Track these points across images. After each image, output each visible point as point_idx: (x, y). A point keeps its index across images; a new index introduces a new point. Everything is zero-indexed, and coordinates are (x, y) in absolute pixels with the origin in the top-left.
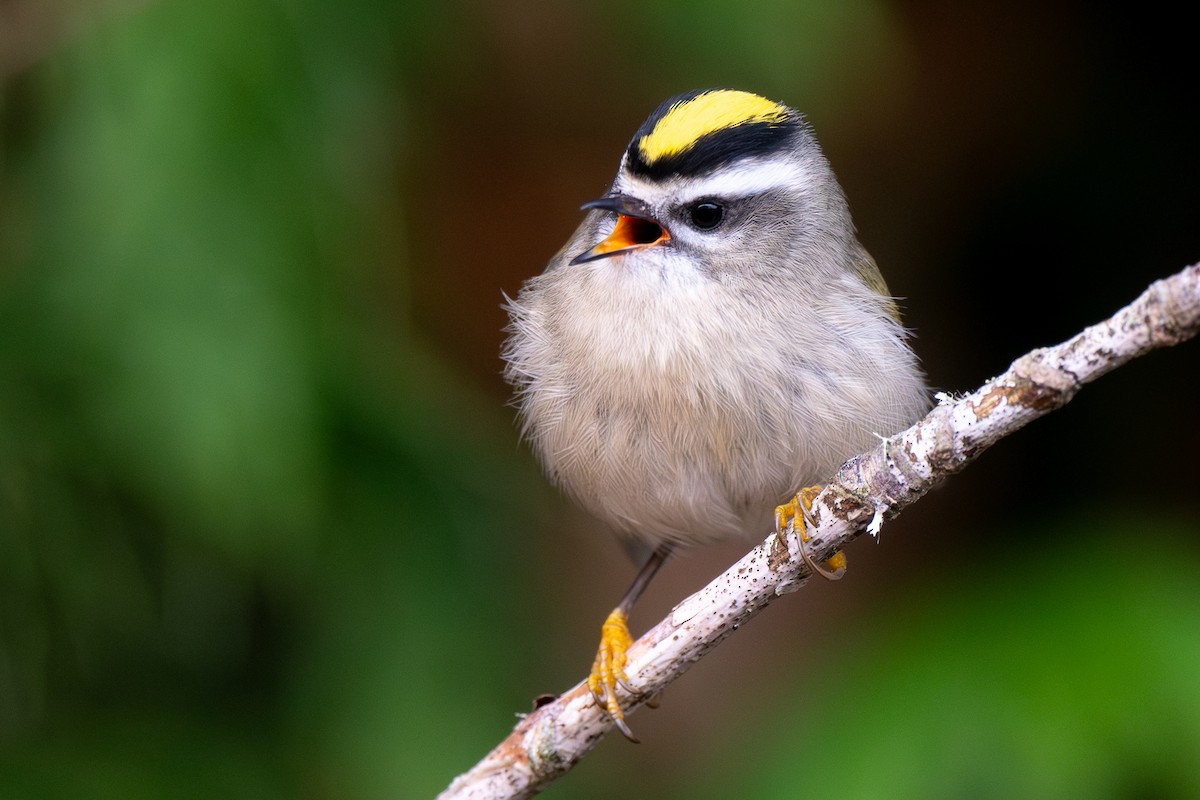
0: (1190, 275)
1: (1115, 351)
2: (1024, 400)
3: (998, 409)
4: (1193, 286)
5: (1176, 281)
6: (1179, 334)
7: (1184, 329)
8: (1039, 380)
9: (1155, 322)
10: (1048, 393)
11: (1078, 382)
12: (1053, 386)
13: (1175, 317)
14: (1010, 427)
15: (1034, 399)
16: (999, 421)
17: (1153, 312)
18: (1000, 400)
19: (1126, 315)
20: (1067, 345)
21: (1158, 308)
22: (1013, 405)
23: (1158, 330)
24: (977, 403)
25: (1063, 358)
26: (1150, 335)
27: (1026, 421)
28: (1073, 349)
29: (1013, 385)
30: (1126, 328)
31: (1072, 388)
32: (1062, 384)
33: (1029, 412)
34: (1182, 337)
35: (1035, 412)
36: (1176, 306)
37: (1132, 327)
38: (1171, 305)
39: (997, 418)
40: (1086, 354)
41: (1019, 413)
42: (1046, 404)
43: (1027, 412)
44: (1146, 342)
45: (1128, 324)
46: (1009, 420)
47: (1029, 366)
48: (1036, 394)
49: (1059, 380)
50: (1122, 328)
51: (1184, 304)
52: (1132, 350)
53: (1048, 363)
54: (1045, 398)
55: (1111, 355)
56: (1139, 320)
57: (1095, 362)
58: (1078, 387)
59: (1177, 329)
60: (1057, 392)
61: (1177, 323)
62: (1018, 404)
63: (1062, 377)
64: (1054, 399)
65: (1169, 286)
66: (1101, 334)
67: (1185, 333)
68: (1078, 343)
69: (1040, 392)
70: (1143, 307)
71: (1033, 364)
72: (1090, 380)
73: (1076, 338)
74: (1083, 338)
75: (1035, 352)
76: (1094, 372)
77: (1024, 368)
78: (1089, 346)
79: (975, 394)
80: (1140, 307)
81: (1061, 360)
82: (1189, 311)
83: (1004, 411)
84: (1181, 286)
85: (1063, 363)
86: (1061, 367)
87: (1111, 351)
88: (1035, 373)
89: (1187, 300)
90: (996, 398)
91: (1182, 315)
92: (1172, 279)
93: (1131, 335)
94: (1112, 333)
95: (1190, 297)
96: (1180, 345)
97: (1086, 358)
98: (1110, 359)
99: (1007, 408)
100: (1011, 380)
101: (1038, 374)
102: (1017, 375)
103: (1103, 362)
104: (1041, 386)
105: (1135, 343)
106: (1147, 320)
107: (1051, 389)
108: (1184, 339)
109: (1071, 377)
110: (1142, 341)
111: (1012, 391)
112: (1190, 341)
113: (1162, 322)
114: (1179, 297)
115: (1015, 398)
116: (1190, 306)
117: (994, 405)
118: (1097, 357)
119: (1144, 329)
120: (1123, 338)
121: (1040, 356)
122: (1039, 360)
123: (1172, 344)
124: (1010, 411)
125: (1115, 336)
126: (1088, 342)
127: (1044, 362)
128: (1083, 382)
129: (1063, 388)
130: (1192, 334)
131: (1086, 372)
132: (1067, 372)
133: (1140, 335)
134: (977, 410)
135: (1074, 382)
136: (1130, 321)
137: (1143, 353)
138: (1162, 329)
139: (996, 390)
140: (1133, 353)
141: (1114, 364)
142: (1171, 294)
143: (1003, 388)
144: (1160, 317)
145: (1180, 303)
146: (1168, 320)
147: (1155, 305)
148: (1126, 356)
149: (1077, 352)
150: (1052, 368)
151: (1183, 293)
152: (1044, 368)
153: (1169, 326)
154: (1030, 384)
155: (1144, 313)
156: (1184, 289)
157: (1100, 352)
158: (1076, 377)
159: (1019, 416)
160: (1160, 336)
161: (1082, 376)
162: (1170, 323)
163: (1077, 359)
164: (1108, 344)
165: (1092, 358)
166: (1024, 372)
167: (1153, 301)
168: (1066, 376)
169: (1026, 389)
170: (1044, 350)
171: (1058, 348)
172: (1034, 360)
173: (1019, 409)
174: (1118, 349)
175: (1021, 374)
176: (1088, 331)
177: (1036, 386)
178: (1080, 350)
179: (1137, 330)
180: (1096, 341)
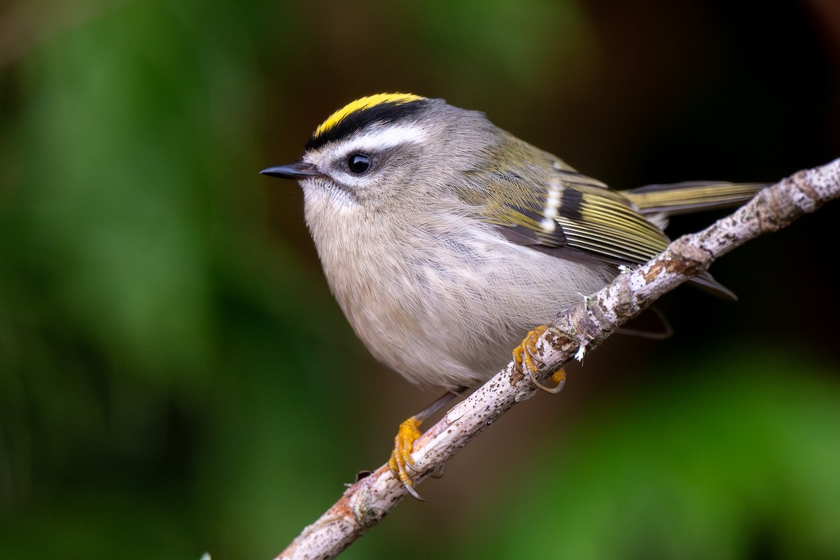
0: (786, 184)
1: (737, 235)
2: (677, 269)
3: (661, 275)
4: (788, 191)
5: (776, 188)
6: (779, 223)
7: (783, 220)
8: (687, 256)
9: (763, 216)
10: (693, 264)
11: (713, 256)
12: (696, 259)
13: (776, 212)
14: (669, 287)
15: (684, 269)
16: (661, 283)
17: (761, 209)
18: (661, 270)
19: (744, 212)
20: (705, 232)
21: (765, 206)
22: (670, 272)
23: (765, 221)
24: (646, 272)
25: (703, 241)
26: (760, 225)
27: (679, 283)
28: (709, 235)
29: (670, 259)
30: (744, 220)
31: (709, 260)
32: (702, 258)
33: (681, 276)
34: (781, 225)
35: (685, 277)
36: (777, 205)
37: (748, 219)
38: (773, 204)
39: (660, 281)
40: (718, 237)
41: (674, 278)
42: (692, 272)
43: (679, 277)
44: (757, 229)
45: (745, 217)
46: (668, 283)
47: (680, 246)
48: (685, 266)
49: (700, 255)
50: (742, 220)
51: (782, 203)
52: (748, 235)
53: (693, 244)
54: (691, 268)
55: (734, 238)
56: (752, 215)
57: (723, 243)
58: (713, 260)
59: (778, 220)
60: (699, 264)
61: (778, 216)
62: (673, 272)
63: (703, 253)
64: (697, 268)
65: (772, 191)
66: (728, 224)
67: (783, 223)
68: (712, 231)
69: (687, 264)
70: (755, 206)
71: (683, 246)
72: (721, 255)
73: (711, 228)
74: (716, 227)
75: (684, 237)
76: (724, 250)
77: (677, 248)
78: (720, 232)
79: (645, 266)
80: (753, 206)
81: (701, 242)
82: (785, 208)
83: (664, 277)
84: (779, 191)
85: (703, 244)
86: (701, 247)
87: (734, 235)
88: (684, 251)
89: (784, 201)
90: (658, 268)
91: (781, 210)
92: (773, 187)
93: (747, 225)
94: (734, 223)
95: (786, 199)
96: (780, 231)
97: (718, 240)
98: (734, 241)
99: (666, 275)
100: (669, 256)
101: (686, 252)
102: (672, 253)
103: (729, 243)
104: (688, 260)
105: (750, 230)
106: (758, 214)
107: (694, 261)
108: (783, 227)
109: (708, 253)
110: (754, 228)
111: (668, 264)
112: (787, 228)
113: (768, 216)
114: (779, 199)
115: (671, 268)
116: (786, 204)
117: (657, 273)
118: (725, 239)
119: (756, 220)
120: (742, 227)
121: (688, 240)
122: (686, 242)
123: (775, 231)
124: (668, 276)
125: (737, 226)
126: (719, 230)
127: (690, 243)
128: (717, 256)
129: (703, 260)
130: (788, 224)
131: (718, 250)
132: (705, 250)
133: (753, 224)
134: (647, 276)
135: (710, 256)
136: (747, 215)
137: (754, 236)
138: (768, 220)
139: (659, 263)
140: (749, 237)
141: (737, 244)
142: (773, 197)
143: (663, 261)
144: (767, 212)
145: (779, 202)
146: (772, 214)
147: (763, 205)
148: (744, 239)
149: (712, 237)
150: (695, 247)
151: (781, 196)
152: (690, 247)
153: (773, 218)
154: (681, 259)
155: (755, 209)
156: (782, 193)
157: (727, 236)
158: (711, 252)
159: (675, 280)
160: (767, 225)
161: (715, 252)
162: (773, 216)
163: (712, 241)
164: (732, 230)
165: (722, 240)
166: (677, 250)
167: (762, 202)
168: (705, 252)
169: (678, 262)
170: (690, 236)
171: (699, 234)
172: (683, 243)
173: (674, 275)
174: (739, 234)
175: (675, 252)
176: (718, 222)
177: (685, 260)
178: (714, 235)
179: (752, 221)
180: (724, 229)
